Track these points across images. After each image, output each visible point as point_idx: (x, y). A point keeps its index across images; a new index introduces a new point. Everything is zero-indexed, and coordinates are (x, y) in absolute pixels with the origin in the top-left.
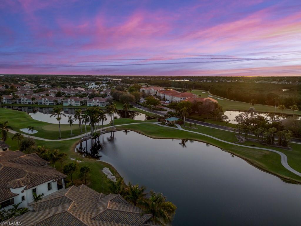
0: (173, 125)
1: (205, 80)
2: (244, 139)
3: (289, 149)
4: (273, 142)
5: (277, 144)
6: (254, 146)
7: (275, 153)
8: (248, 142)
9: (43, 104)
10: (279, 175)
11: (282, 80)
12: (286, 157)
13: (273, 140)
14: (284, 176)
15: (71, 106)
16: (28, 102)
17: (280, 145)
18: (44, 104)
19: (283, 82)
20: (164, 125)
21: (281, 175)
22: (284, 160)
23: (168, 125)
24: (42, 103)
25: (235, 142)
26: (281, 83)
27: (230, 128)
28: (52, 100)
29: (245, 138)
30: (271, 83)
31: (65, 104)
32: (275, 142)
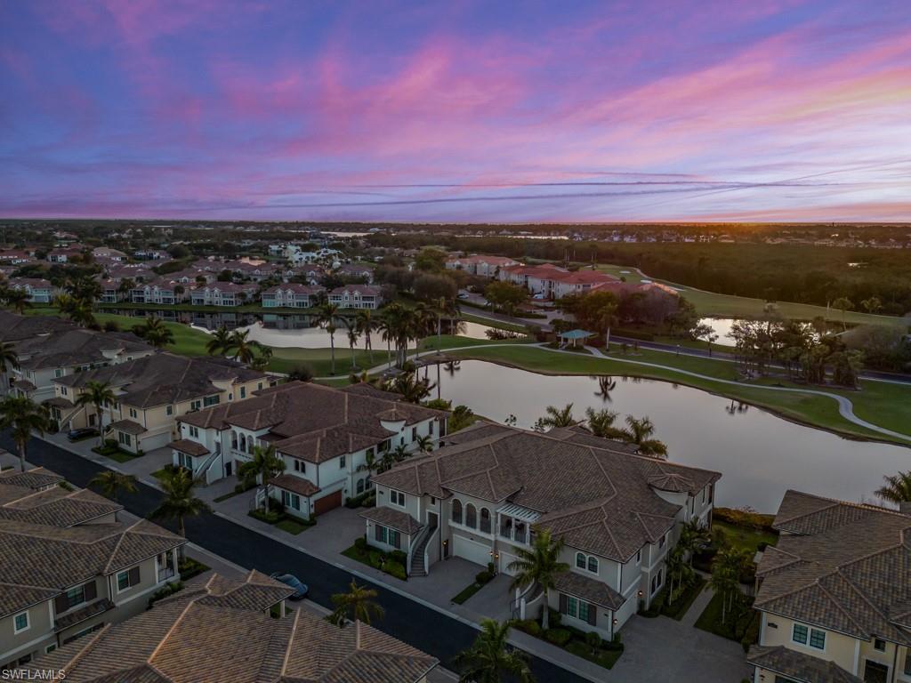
0: (579, 349)
1: (616, 235)
2: (755, 374)
3: (856, 390)
4: (821, 378)
5: (832, 383)
6: (779, 385)
7: (827, 397)
8: (764, 379)
9: (205, 303)
10: (834, 428)
11: (847, 236)
12: (850, 405)
13: (823, 375)
14: (844, 431)
15: (284, 307)
16: (164, 299)
17: (838, 383)
18: (211, 302)
19: (852, 244)
20: (557, 348)
21: (839, 430)
22: (847, 408)
23: (567, 349)
24: (202, 301)
25: (736, 380)
26: (844, 244)
27: (720, 354)
28: (231, 291)
29: (759, 373)
30: (816, 243)
31: (267, 303)
32: (827, 379)
